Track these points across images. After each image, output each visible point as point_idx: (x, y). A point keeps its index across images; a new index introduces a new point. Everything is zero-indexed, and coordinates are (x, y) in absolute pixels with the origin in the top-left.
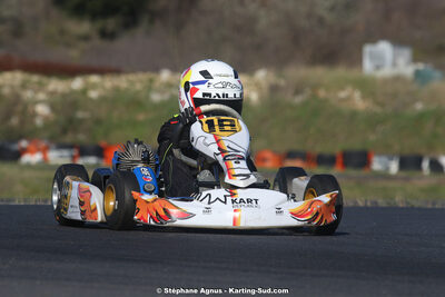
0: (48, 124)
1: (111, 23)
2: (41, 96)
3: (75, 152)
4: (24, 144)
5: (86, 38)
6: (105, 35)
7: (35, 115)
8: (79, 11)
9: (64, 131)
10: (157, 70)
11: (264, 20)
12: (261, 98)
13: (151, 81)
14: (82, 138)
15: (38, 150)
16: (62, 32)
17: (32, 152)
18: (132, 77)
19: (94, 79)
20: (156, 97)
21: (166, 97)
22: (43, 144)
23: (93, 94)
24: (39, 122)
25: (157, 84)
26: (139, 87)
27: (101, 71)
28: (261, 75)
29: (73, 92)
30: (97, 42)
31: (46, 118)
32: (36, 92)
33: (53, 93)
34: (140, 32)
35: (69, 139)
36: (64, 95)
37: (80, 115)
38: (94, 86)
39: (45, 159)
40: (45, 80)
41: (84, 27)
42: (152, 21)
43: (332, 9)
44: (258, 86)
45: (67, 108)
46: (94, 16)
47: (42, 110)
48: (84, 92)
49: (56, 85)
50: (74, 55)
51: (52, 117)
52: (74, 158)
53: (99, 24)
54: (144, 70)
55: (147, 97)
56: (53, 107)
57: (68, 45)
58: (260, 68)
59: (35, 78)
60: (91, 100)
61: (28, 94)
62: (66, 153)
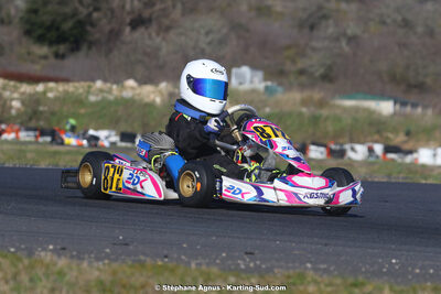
0: (19, 114)
1: (62, 48)
2: (16, 95)
3: (37, 133)
4: (3, 126)
5: (45, 57)
6: (58, 56)
7: (11, 107)
8: (41, 39)
9: (30, 119)
10: (93, 80)
11: (165, 49)
12: (163, 101)
13: (90, 87)
14: (42, 124)
15: (13, 131)
16: (29, 54)
17: (9, 133)
18: (77, 84)
19: (51, 85)
20: (92, 98)
21: (99, 98)
22: (16, 127)
23: (50, 95)
24: (13, 112)
25: (93, 89)
26: (81, 91)
27: (56, 80)
28: (163, 85)
29: (37, 93)
30: (52, 60)
31: (18, 110)
32: (13, 92)
33: (23, 94)
34: (81, 54)
35: (33, 124)
36: (30, 95)
37: (41, 108)
38: (51, 90)
39: (17, 137)
40: (18, 85)
41: (44, 50)
42: (89, 48)
43: (209, 43)
44: (160, 92)
45: (33, 103)
46: (51, 43)
47: (16, 104)
48: (45, 93)
49: (26, 88)
50: (36, 69)
51: (23, 109)
52: (36, 137)
53: (54, 48)
54: (85, 80)
55: (87, 98)
56: (23, 103)
57: (33, 62)
58: (163, 81)
59: (12, 83)
60: (49, 98)
61: (7, 94)
62: (32, 133)
